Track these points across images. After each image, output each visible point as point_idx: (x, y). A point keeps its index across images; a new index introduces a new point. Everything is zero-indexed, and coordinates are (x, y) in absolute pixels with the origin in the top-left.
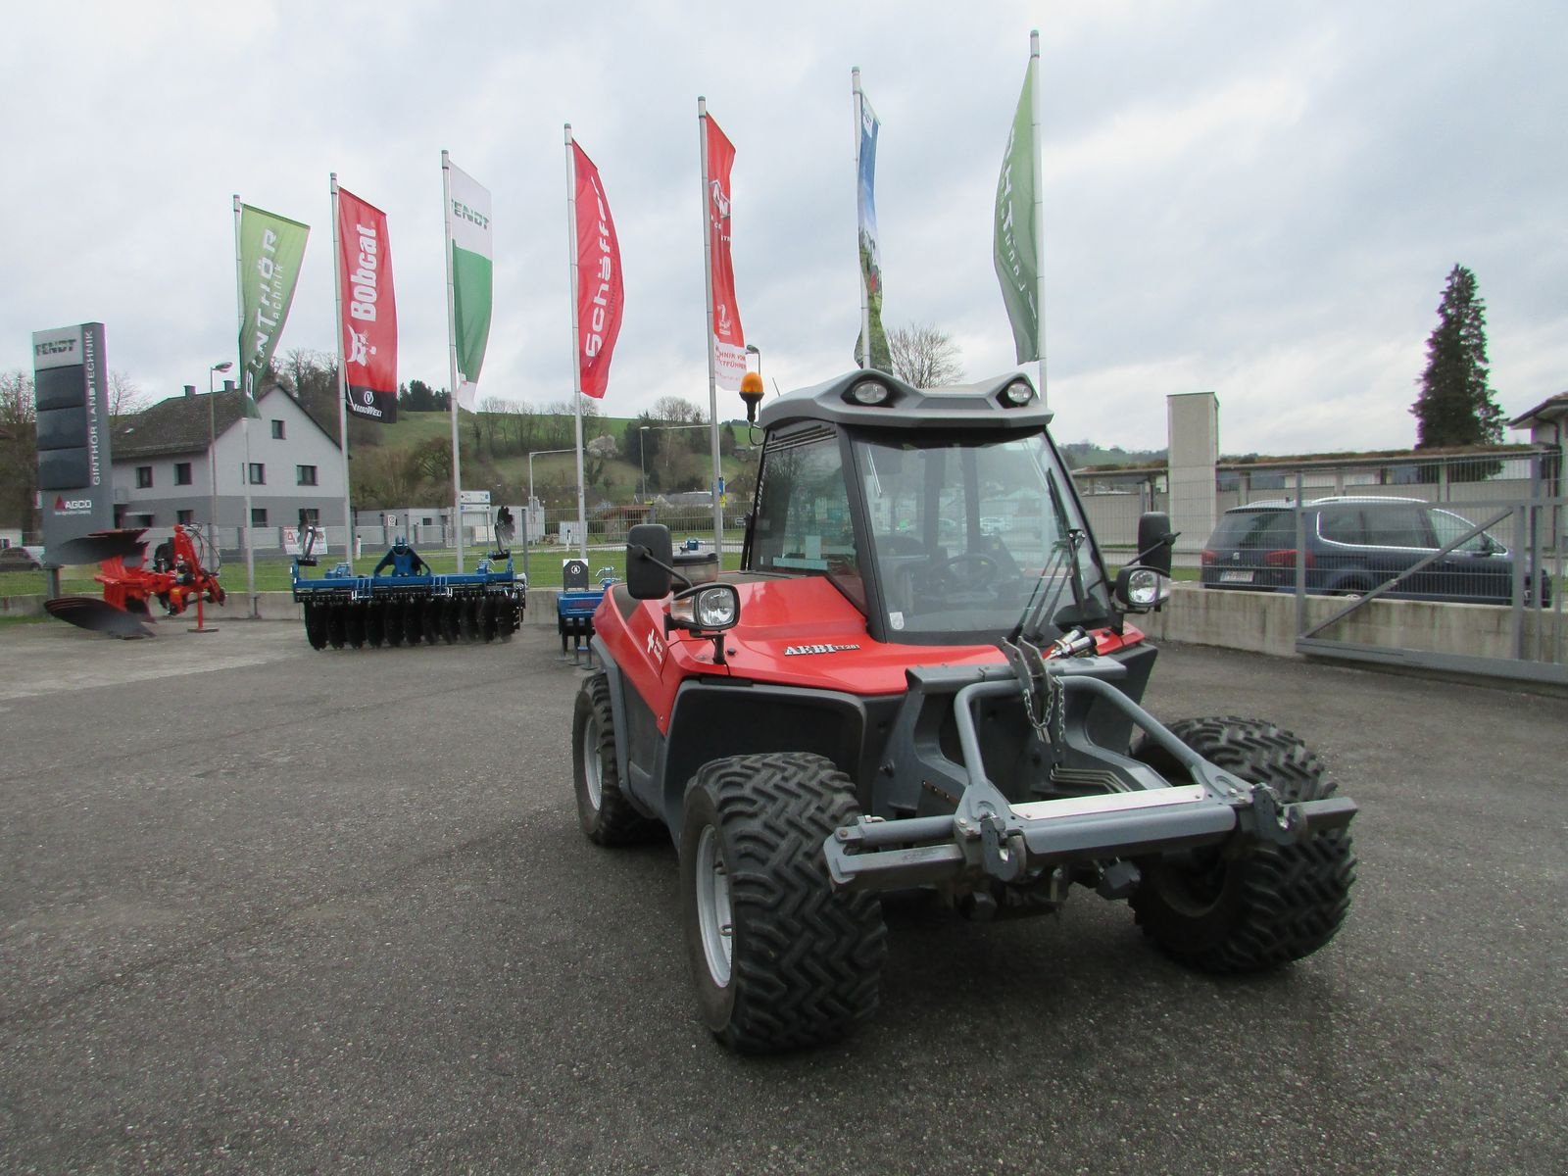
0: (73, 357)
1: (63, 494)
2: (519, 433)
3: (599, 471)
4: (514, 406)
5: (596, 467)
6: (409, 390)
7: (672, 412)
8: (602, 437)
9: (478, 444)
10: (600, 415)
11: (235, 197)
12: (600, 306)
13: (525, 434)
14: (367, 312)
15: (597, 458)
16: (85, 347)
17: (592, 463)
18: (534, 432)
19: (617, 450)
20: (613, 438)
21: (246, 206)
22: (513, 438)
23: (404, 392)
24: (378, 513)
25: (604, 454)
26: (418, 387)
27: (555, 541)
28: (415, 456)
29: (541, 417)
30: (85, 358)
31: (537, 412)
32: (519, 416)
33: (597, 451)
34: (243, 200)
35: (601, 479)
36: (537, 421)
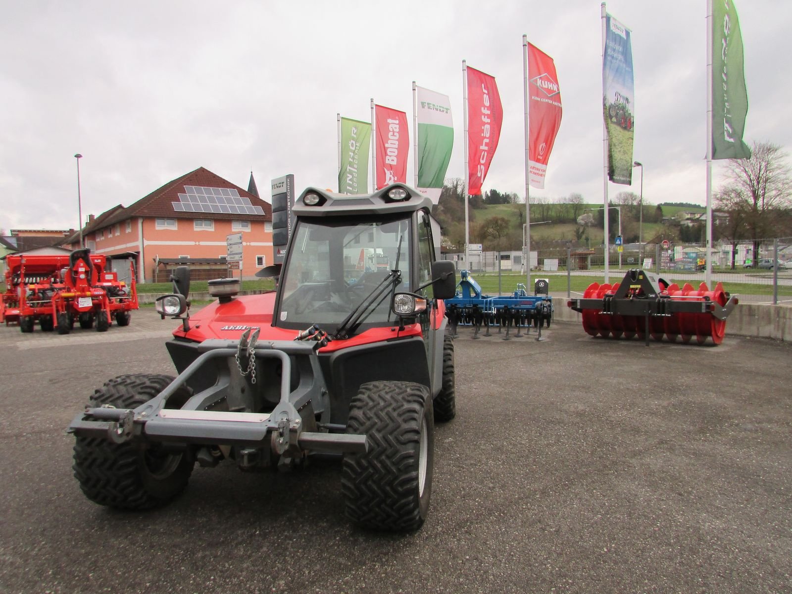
0: (283, 190)
1: (280, 247)
2: (542, 213)
3: (583, 232)
4: (540, 200)
5: (581, 230)
6: (489, 194)
7: (625, 200)
8: (585, 215)
9: (521, 219)
10: (585, 203)
11: (338, 114)
12: (485, 151)
13: (545, 214)
14: (393, 160)
15: (582, 226)
16: (287, 185)
17: (579, 228)
18: (550, 213)
19: (593, 221)
20: (591, 214)
21: (342, 118)
22: (539, 216)
23: (487, 195)
24: (458, 254)
25: (586, 224)
26: (494, 193)
27: (542, 269)
28: (483, 227)
29: (553, 205)
30: (287, 189)
31: (551, 202)
32: (542, 205)
33: (583, 222)
34: (341, 116)
35: (584, 237)
36: (551, 207)
